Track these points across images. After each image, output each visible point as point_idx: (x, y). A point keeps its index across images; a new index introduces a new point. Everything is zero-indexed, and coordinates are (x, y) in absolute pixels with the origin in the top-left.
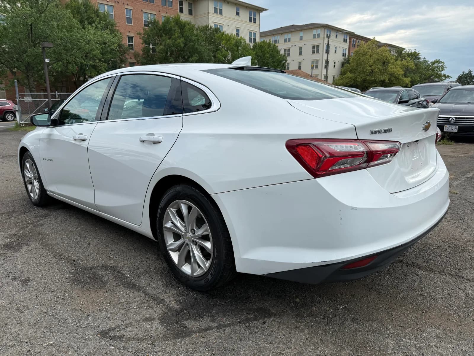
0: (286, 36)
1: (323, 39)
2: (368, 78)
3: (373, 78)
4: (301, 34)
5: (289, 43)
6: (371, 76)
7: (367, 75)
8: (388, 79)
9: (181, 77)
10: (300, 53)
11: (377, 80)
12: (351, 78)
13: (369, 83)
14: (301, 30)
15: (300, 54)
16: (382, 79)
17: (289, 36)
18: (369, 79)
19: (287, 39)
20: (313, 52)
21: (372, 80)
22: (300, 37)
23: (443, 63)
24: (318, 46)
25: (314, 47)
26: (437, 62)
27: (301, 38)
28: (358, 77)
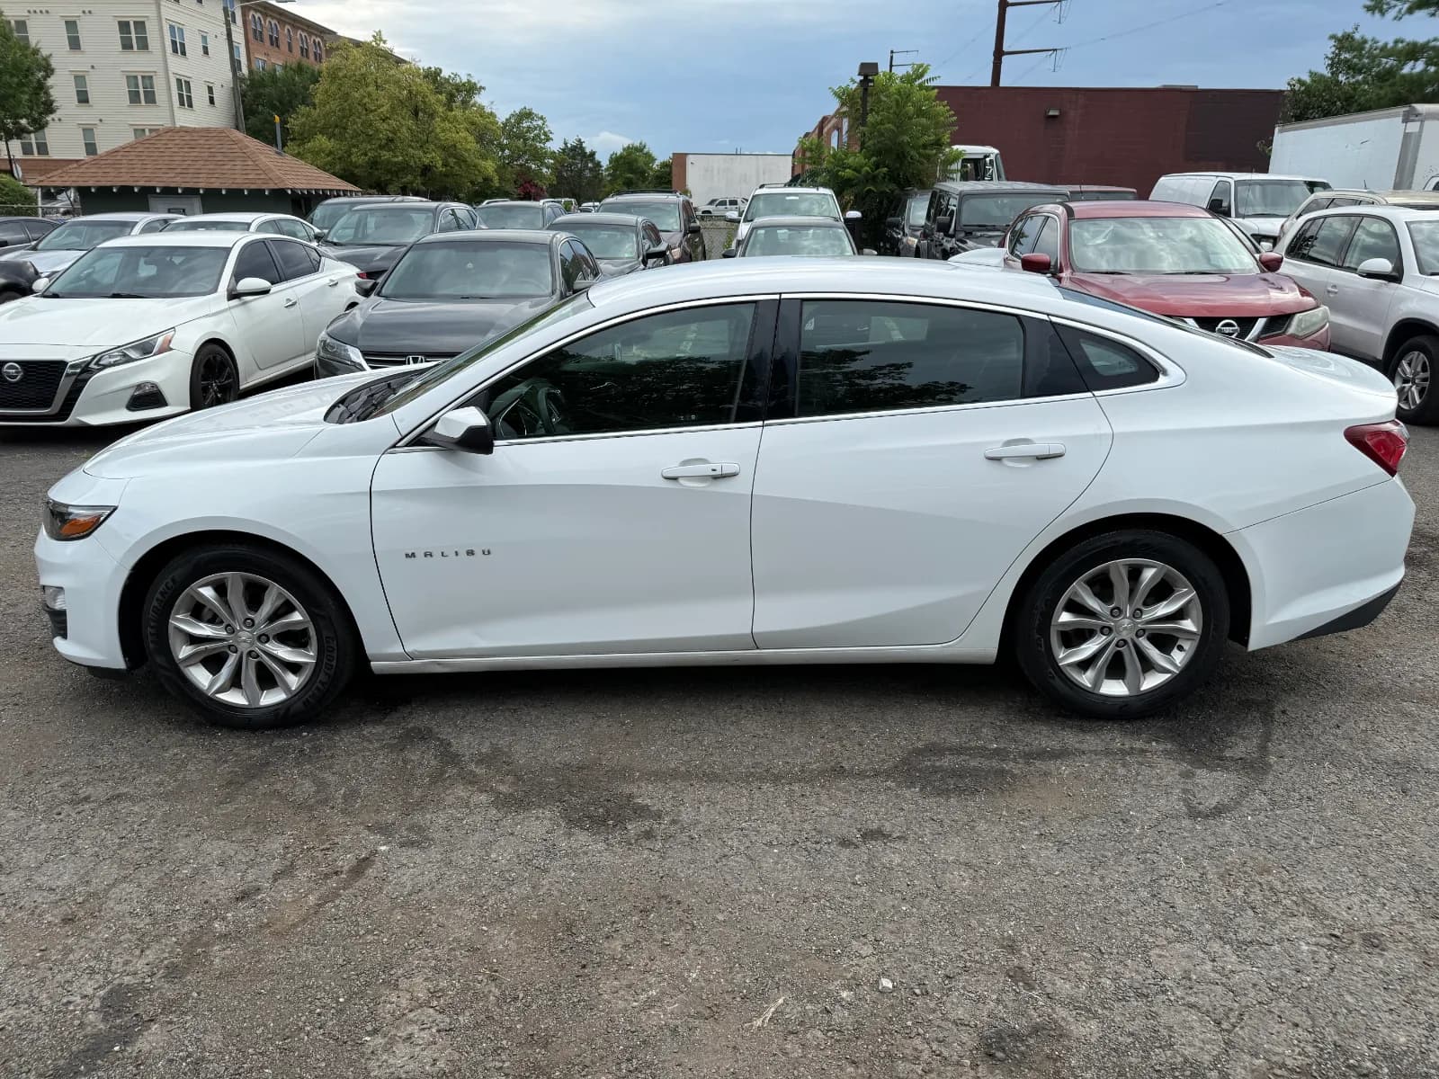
2: (386, 155)
3: (401, 158)
6: (393, 151)
7: (381, 147)
8: (440, 162)
9: (1048, 315)
11: (412, 163)
12: (331, 153)
13: (389, 171)
16: (427, 161)
18: (388, 161)
21: (396, 163)
23: (542, 118)
26: (527, 115)
28: (354, 150)
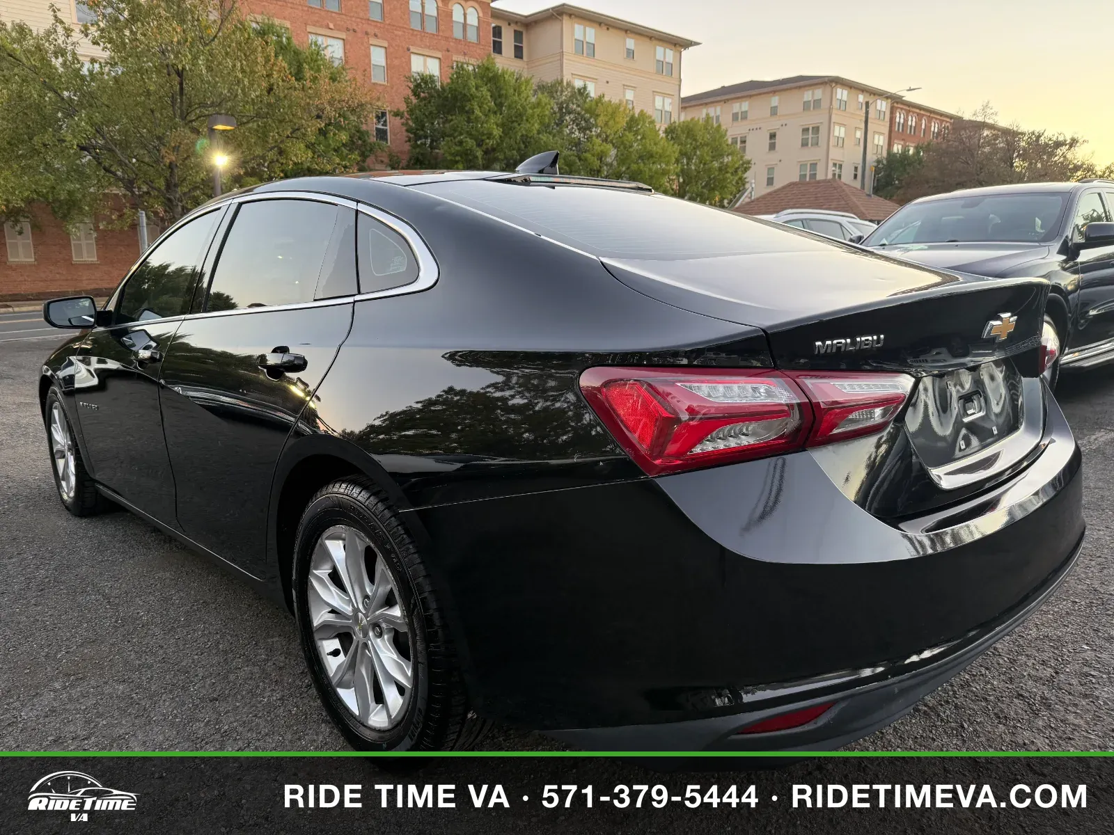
0: (737, 107)
1: (828, 111)
4: (775, 101)
5: (745, 122)
10: (772, 147)
14: (774, 92)
15: (770, 150)
17: (745, 106)
19: (738, 113)
20: (805, 144)
22: (771, 108)
24: (816, 130)
25: (805, 130)
27: (774, 111)
